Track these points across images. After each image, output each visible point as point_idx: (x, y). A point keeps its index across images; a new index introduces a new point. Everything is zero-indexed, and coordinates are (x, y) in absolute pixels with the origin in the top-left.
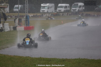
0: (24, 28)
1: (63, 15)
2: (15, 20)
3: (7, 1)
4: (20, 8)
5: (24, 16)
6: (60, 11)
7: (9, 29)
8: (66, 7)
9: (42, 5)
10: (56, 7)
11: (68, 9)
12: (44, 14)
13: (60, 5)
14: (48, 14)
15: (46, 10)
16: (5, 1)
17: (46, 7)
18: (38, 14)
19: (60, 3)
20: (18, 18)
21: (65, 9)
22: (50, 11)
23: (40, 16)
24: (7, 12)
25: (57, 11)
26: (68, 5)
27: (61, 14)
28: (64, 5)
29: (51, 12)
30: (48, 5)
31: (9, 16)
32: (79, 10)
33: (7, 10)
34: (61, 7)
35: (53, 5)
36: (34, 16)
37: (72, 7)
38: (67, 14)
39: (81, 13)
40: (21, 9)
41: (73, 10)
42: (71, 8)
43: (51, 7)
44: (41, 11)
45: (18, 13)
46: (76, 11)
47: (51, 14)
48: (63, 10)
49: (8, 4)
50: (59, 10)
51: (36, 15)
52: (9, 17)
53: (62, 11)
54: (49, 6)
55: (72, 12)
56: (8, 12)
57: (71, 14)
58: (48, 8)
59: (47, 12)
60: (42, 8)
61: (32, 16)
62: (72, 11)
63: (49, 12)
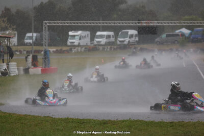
0: (42, 70)
1: (104, 49)
2: (26, 58)
3: (15, 27)
4: (34, 38)
5: (42, 51)
6: (99, 44)
7: (17, 72)
8: (108, 37)
9: (71, 33)
10: (93, 37)
11: (112, 39)
12: (73, 48)
13: (98, 33)
14: (79, 49)
15: (76, 41)
16: (10, 27)
17: (77, 37)
18: (65, 48)
19: (99, 31)
20: (31, 55)
21: (107, 40)
22: (83, 42)
23: (68, 52)
24: (14, 45)
25: (95, 42)
26: (111, 33)
27: (101, 48)
28: (105, 33)
29: (85, 44)
30: (79, 33)
31: (17, 51)
32: (129, 41)
33: (14, 40)
34: (101, 36)
35: (88, 33)
36: (57, 52)
37: (119, 36)
38: (111, 48)
39: (133, 47)
40: (36, 39)
41: (120, 41)
42: (116, 39)
43: (85, 37)
44: (69, 43)
45: (31, 47)
46: (125, 43)
47: (85, 48)
48: (103, 41)
49: (16, 32)
50: (98, 42)
51: (61, 50)
52: (18, 53)
53: (102, 43)
54: (82, 35)
55: (119, 45)
56: (16, 44)
57: (117, 48)
58: (80, 39)
59: (79, 45)
60: (70, 37)
61: (53, 51)
62: (119, 43)
63: (81, 44)
